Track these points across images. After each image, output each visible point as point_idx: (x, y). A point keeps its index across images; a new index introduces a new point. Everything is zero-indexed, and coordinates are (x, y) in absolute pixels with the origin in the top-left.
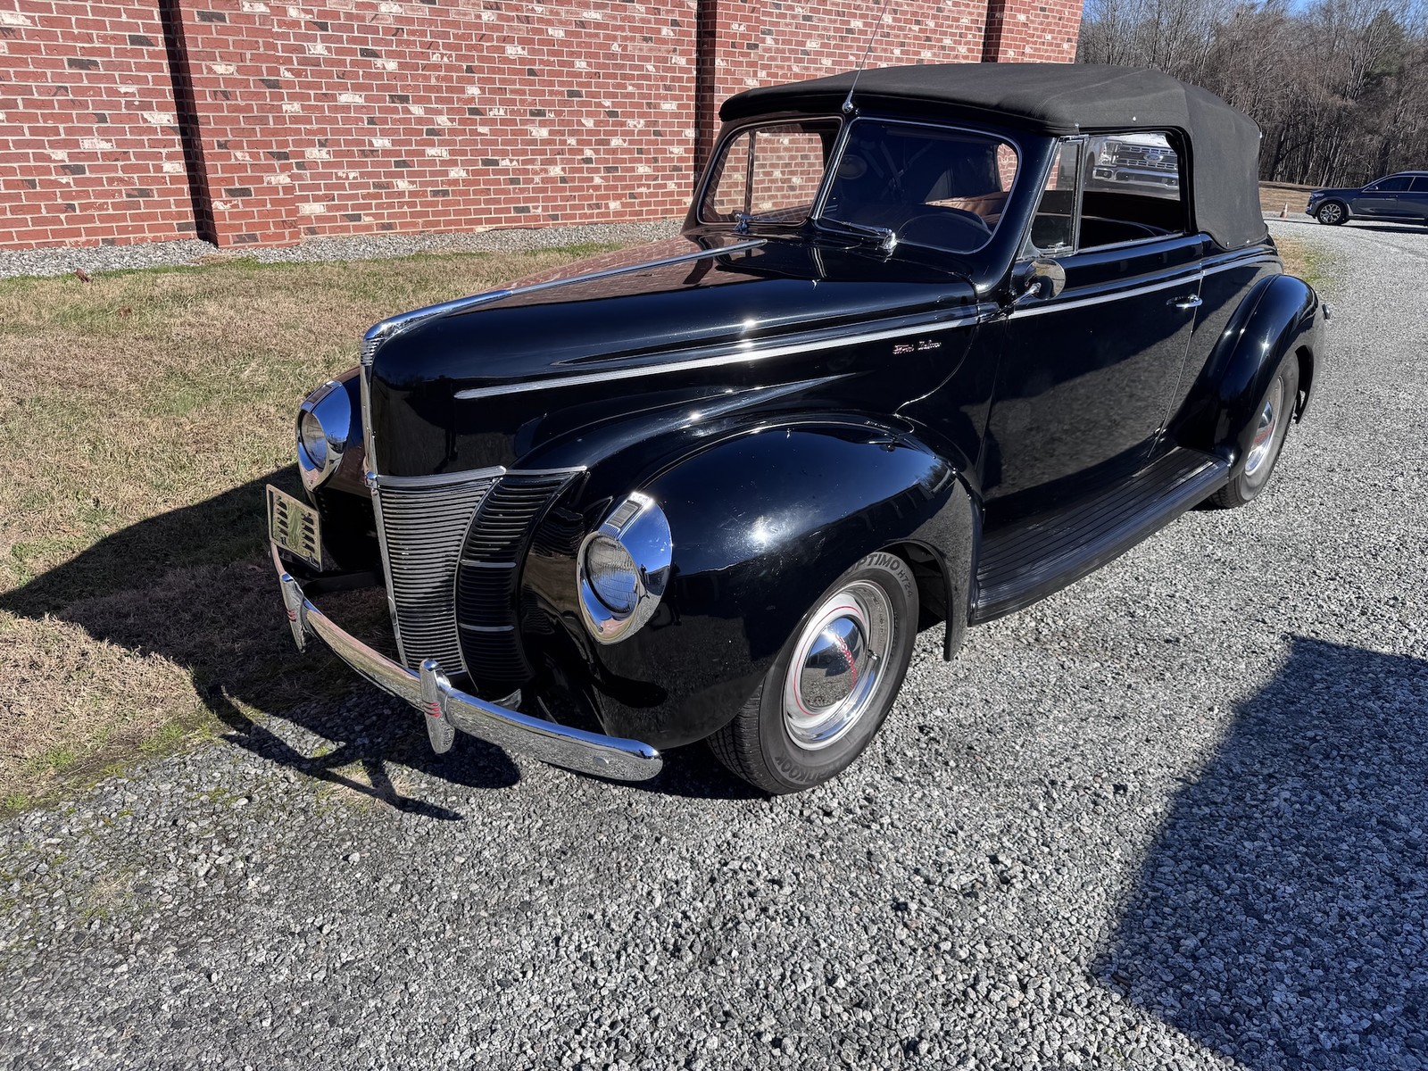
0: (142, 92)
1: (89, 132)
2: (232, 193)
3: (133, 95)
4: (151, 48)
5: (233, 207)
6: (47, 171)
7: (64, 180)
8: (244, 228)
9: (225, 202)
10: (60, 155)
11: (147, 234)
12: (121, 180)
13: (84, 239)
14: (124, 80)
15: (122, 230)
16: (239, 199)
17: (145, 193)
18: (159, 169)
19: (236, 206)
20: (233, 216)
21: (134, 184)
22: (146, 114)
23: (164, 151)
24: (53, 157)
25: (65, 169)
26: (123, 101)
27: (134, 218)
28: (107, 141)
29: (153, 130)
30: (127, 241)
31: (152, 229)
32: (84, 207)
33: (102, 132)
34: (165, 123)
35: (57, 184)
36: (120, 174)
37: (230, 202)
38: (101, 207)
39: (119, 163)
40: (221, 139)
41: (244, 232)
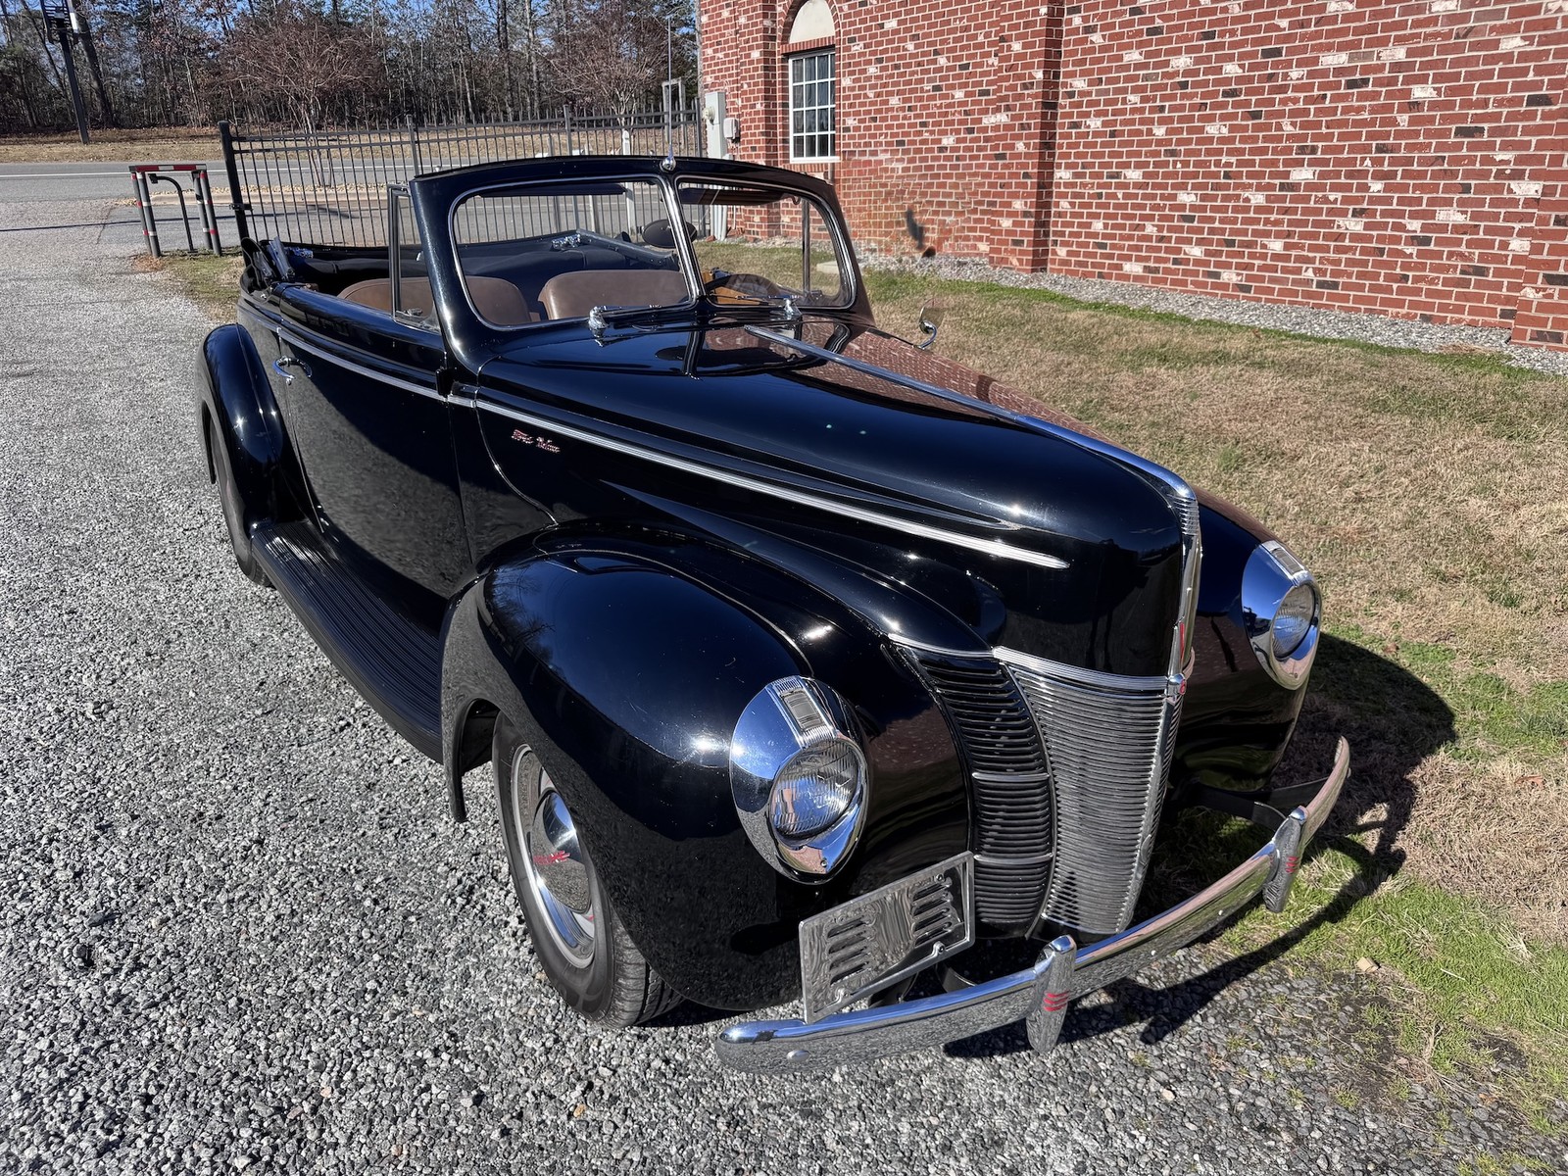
0: (1519, 160)
1: (1448, 203)
2: (1550, 280)
3: (1507, 162)
4: (1547, 108)
5: (1545, 296)
6: (1397, 240)
7: (1409, 250)
8: (1550, 324)
9: (1538, 290)
10: (1415, 225)
11: (1466, 317)
12: (1461, 255)
13: (1405, 311)
14: (1505, 147)
15: (1443, 308)
16: (1558, 288)
17: (1480, 271)
18: (1504, 245)
19: (1551, 296)
20: (1541, 307)
21: (1472, 260)
22: (1514, 185)
23: (1517, 226)
24: (1409, 227)
25: (1414, 240)
26: (1494, 169)
27: (1459, 296)
28: (1463, 213)
29: (1514, 202)
30: (1442, 321)
31: (1473, 311)
32: (1417, 279)
33: (1462, 203)
34: (1532, 194)
35: (1401, 254)
36: (1463, 249)
37: (1544, 290)
38: (1432, 281)
39: (1466, 237)
40: (1561, 214)
41: (1548, 329)
